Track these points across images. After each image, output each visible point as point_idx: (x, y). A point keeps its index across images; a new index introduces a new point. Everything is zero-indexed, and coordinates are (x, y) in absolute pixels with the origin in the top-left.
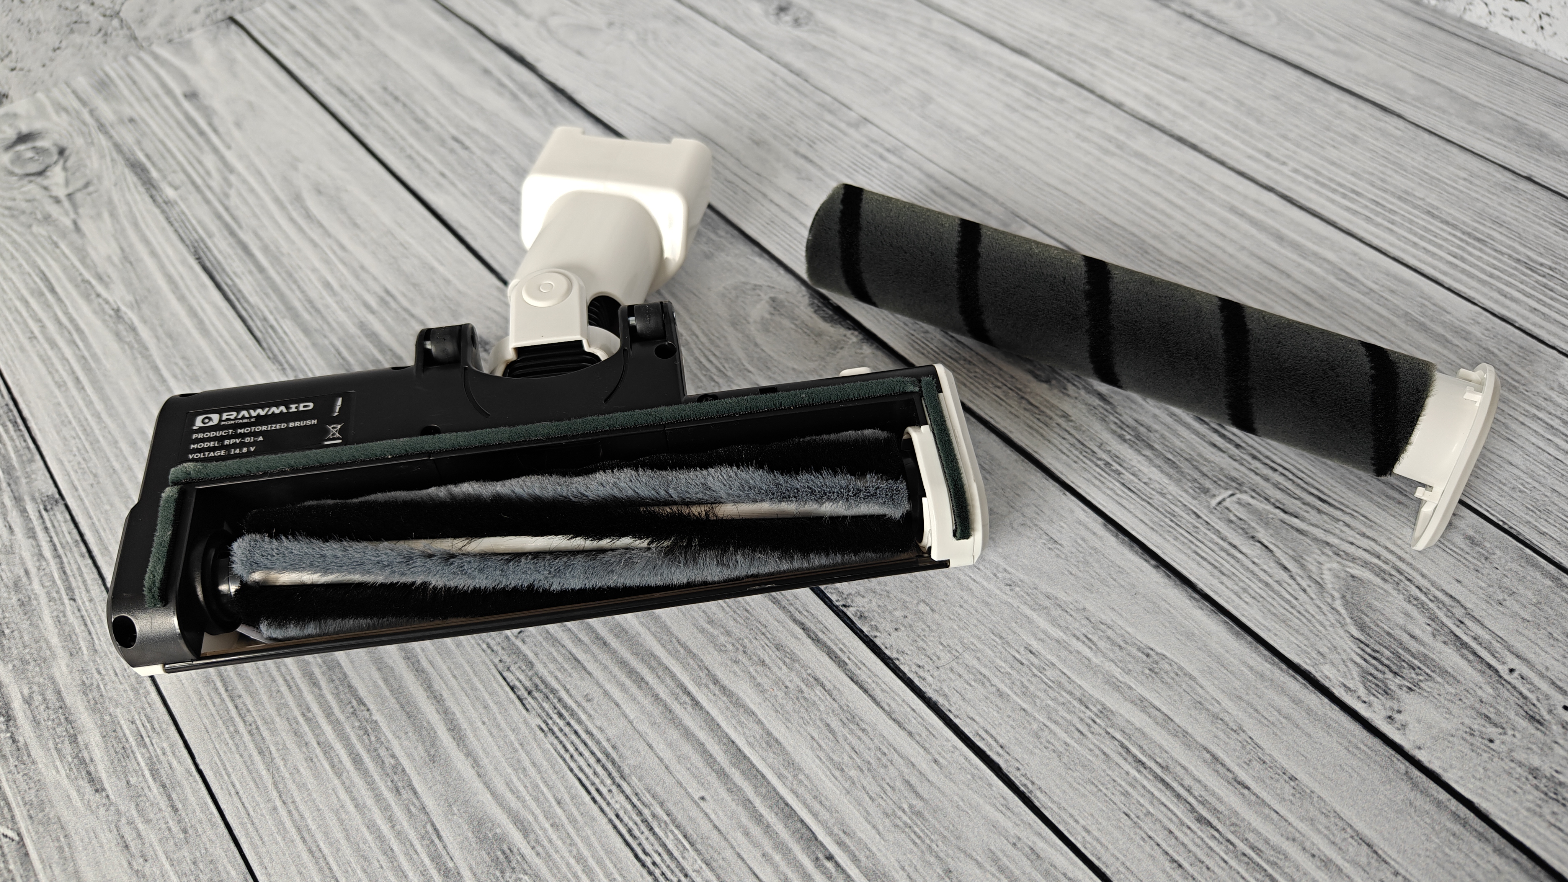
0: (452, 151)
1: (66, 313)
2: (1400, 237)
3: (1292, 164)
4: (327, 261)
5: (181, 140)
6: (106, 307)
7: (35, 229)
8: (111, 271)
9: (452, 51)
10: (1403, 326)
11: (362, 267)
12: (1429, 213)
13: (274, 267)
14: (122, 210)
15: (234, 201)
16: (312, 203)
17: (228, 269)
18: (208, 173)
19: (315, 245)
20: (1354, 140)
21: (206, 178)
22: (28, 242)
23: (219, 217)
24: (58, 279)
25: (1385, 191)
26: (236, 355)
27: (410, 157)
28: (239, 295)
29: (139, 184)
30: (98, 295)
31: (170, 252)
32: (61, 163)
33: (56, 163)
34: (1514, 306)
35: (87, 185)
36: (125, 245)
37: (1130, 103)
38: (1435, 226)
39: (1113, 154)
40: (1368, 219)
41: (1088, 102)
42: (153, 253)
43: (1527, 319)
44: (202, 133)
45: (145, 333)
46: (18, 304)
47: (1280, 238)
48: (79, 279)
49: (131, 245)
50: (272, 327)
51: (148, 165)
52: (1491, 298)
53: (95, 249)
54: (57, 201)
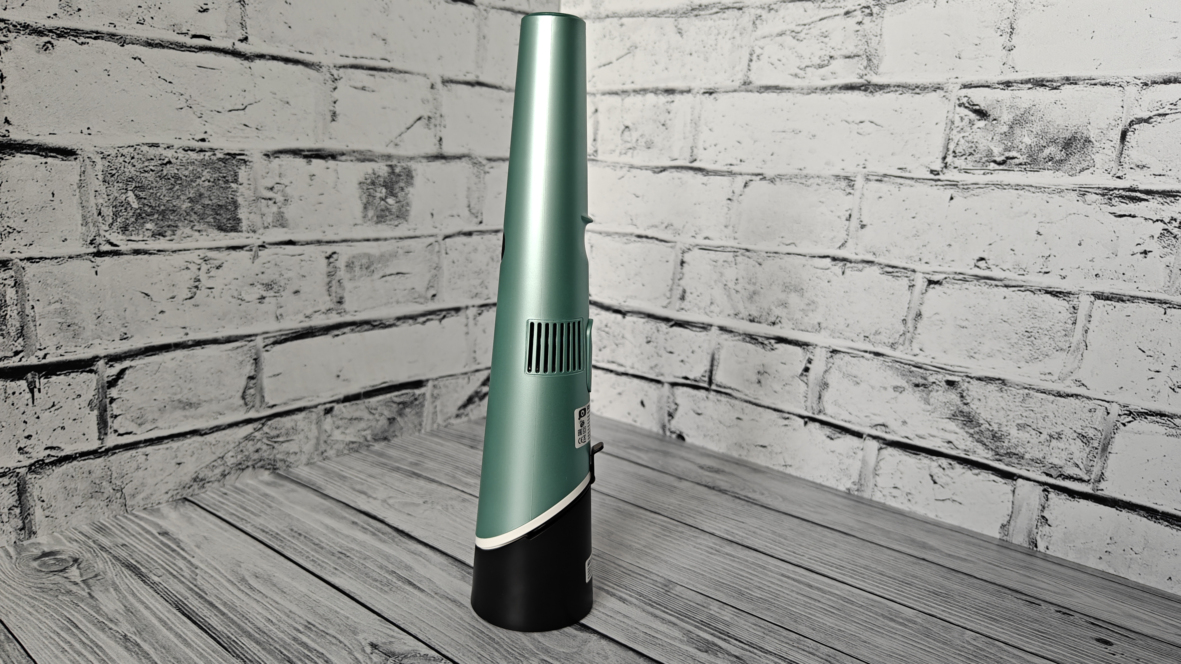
0: (339, 558)
1: (88, 638)
2: (869, 584)
3: (807, 556)
4: (267, 609)
5: (160, 554)
6: (117, 634)
7: (60, 597)
8: (118, 616)
9: (331, 514)
10: (883, 620)
11: (290, 611)
12: (880, 574)
13: (231, 613)
14: (122, 587)
15: (200, 581)
16: (253, 582)
17: (200, 614)
18: (181, 569)
19: (258, 601)
20: (835, 546)
21: (179, 571)
22: (56, 604)
23: (191, 589)
24: (81, 622)
25: (856, 565)
26: (211, 655)
27: (313, 560)
28: (209, 626)
29: (133, 575)
30: (111, 629)
31: (159, 607)
32: (76, 565)
33: (72, 566)
34: (933, 609)
35: (96, 576)
36: (127, 604)
37: (717, 533)
38: (885, 579)
39: (715, 554)
40: (851, 577)
41: (697, 533)
42: (147, 607)
43: (942, 615)
44: (174, 550)
45: (146, 647)
46: (52, 635)
47: (810, 586)
48: (95, 621)
49: (131, 604)
50: (234, 641)
51: (138, 566)
52: (921, 607)
53: (106, 606)
54: (76, 584)
